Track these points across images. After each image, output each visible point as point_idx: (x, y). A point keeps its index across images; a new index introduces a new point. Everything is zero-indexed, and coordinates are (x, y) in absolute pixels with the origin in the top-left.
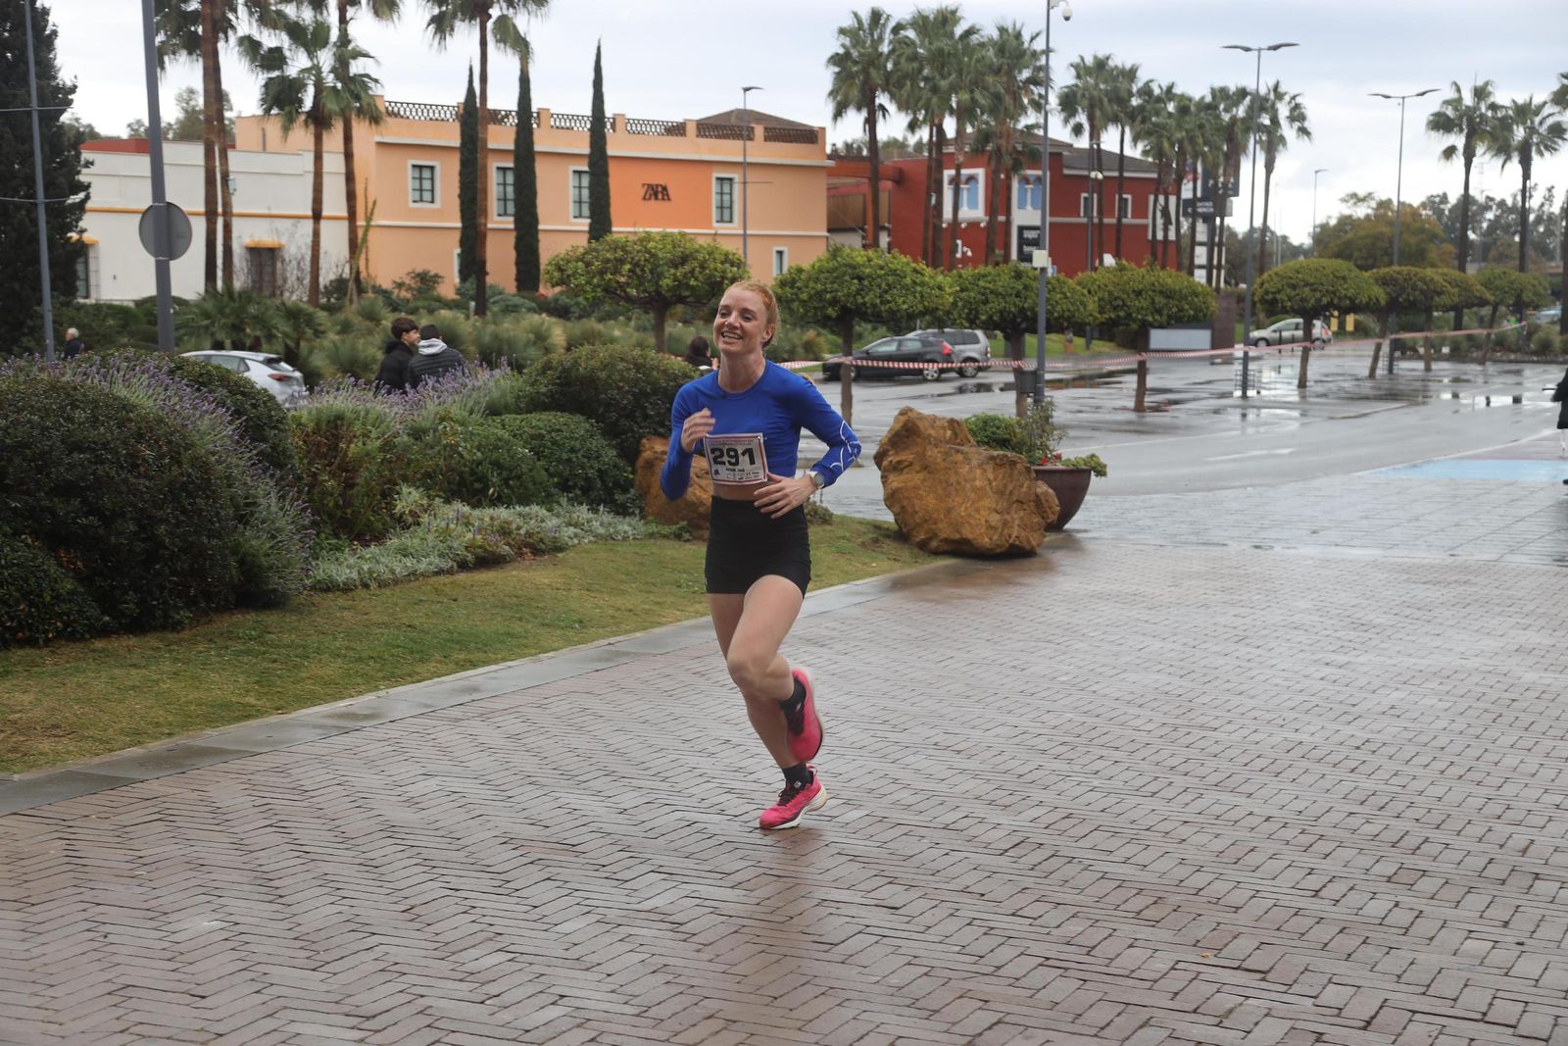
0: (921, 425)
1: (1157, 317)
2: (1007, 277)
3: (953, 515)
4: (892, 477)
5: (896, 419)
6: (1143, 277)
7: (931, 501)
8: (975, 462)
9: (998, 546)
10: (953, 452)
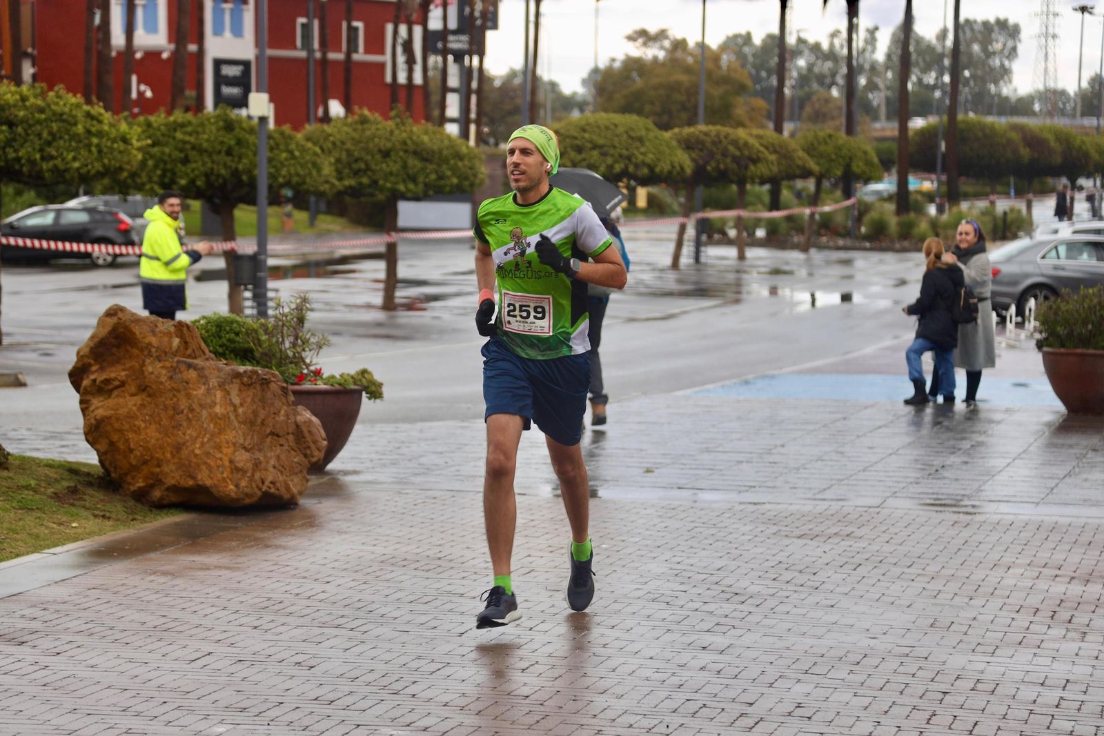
0: (137, 330)
1: (411, 186)
2: (214, 128)
3: (185, 453)
4: (96, 402)
5: (101, 322)
6: (392, 132)
7: (152, 434)
8: (213, 382)
9: (247, 495)
10: (183, 367)
